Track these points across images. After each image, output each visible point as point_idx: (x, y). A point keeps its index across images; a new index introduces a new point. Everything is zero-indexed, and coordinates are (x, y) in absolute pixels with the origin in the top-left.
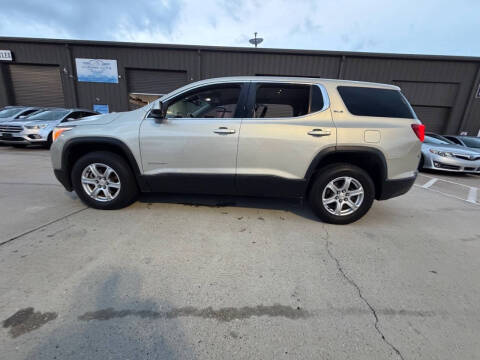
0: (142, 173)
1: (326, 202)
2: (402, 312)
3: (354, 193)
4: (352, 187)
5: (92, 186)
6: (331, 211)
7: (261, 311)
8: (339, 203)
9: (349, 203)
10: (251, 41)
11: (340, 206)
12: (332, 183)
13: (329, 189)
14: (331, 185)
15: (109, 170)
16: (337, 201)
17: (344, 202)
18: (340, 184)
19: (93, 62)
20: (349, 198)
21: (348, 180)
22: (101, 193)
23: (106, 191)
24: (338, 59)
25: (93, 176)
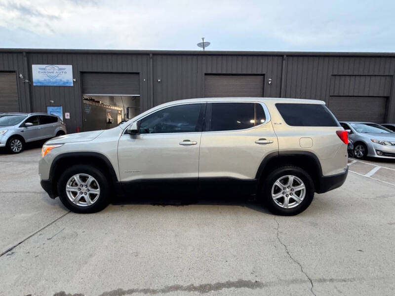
0: (119, 180)
1: (275, 197)
2: (331, 280)
3: (297, 189)
4: (296, 183)
5: (75, 194)
6: (280, 205)
7: (229, 285)
8: (286, 198)
9: (294, 197)
10: (199, 45)
11: (287, 199)
12: (278, 181)
13: (276, 186)
14: (278, 183)
15: (91, 179)
16: (285, 196)
17: (290, 196)
18: (285, 181)
19: (49, 67)
20: (294, 192)
21: (291, 178)
22: (83, 199)
23: (87, 197)
24: (280, 58)
25: (76, 185)
